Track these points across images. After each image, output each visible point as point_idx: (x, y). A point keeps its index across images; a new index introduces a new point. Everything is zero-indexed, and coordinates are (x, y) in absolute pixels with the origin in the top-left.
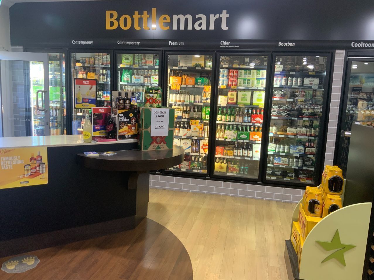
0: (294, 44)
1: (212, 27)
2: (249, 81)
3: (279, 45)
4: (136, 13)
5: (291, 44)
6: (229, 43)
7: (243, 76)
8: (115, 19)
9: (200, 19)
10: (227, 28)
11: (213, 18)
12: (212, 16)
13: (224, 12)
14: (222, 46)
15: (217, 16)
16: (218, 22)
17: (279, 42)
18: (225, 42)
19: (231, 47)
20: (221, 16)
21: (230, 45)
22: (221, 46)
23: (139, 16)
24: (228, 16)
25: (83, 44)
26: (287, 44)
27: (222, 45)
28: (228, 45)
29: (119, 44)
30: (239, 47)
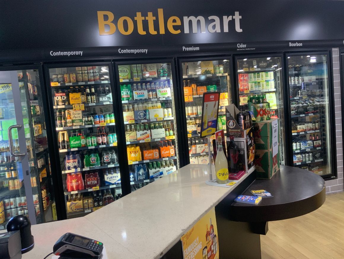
0: (302, 44)
1: (226, 30)
2: (259, 84)
3: (290, 46)
4: (139, 14)
5: (299, 45)
6: (246, 45)
7: (253, 80)
8: (111, 22)
9: (213, 21)
10: (241, 31)
11: (226, 20)
12: (225, 18)
13: (237, 13)
14: (239, 50)
15: (230, 18)
16: (232, 24)
17: (290, 43)
18: (241, 44)
19: (247, 49)
20: (234, 17)
21: (247, 48)
22: (237, 50)
23: (143, 18)
24: (241, 17)
25: (68, 55)
26: (296, 44)
27: (238, 48)
28: (245, 48)
29: (120, 53)
30: (255, 49)
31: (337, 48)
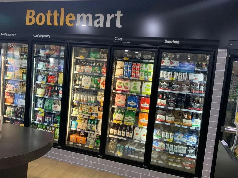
0: (179, 42)
1: (108, 25)
3: (165, 43)
4: (49, 12)
5: (176, 42)
6: (122, 39)
8: (33, 17)
9: (99, 17)
11: (109, 17)
12: (108, 15)
13: (119, 12)
14: (116, 42)
15: (113, 16)
16: (113, 21)
17: (165, 40)
18: (118, 38)
19: (123, 42)
20: (116, 15)
21: (123, 41)
22: (115, 42)
23: (51, 15)
24: (122, 15)
25: (9, 36)
26: (172, 41)
27: (116, 41)
28: (121, 41)
29: (34, 36)
30: (130, 43)
31: (225, 49)
